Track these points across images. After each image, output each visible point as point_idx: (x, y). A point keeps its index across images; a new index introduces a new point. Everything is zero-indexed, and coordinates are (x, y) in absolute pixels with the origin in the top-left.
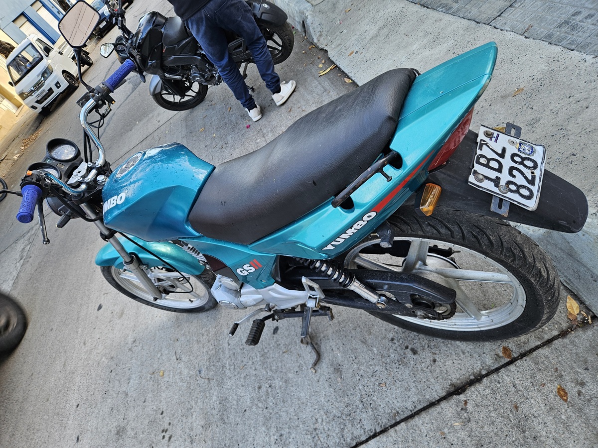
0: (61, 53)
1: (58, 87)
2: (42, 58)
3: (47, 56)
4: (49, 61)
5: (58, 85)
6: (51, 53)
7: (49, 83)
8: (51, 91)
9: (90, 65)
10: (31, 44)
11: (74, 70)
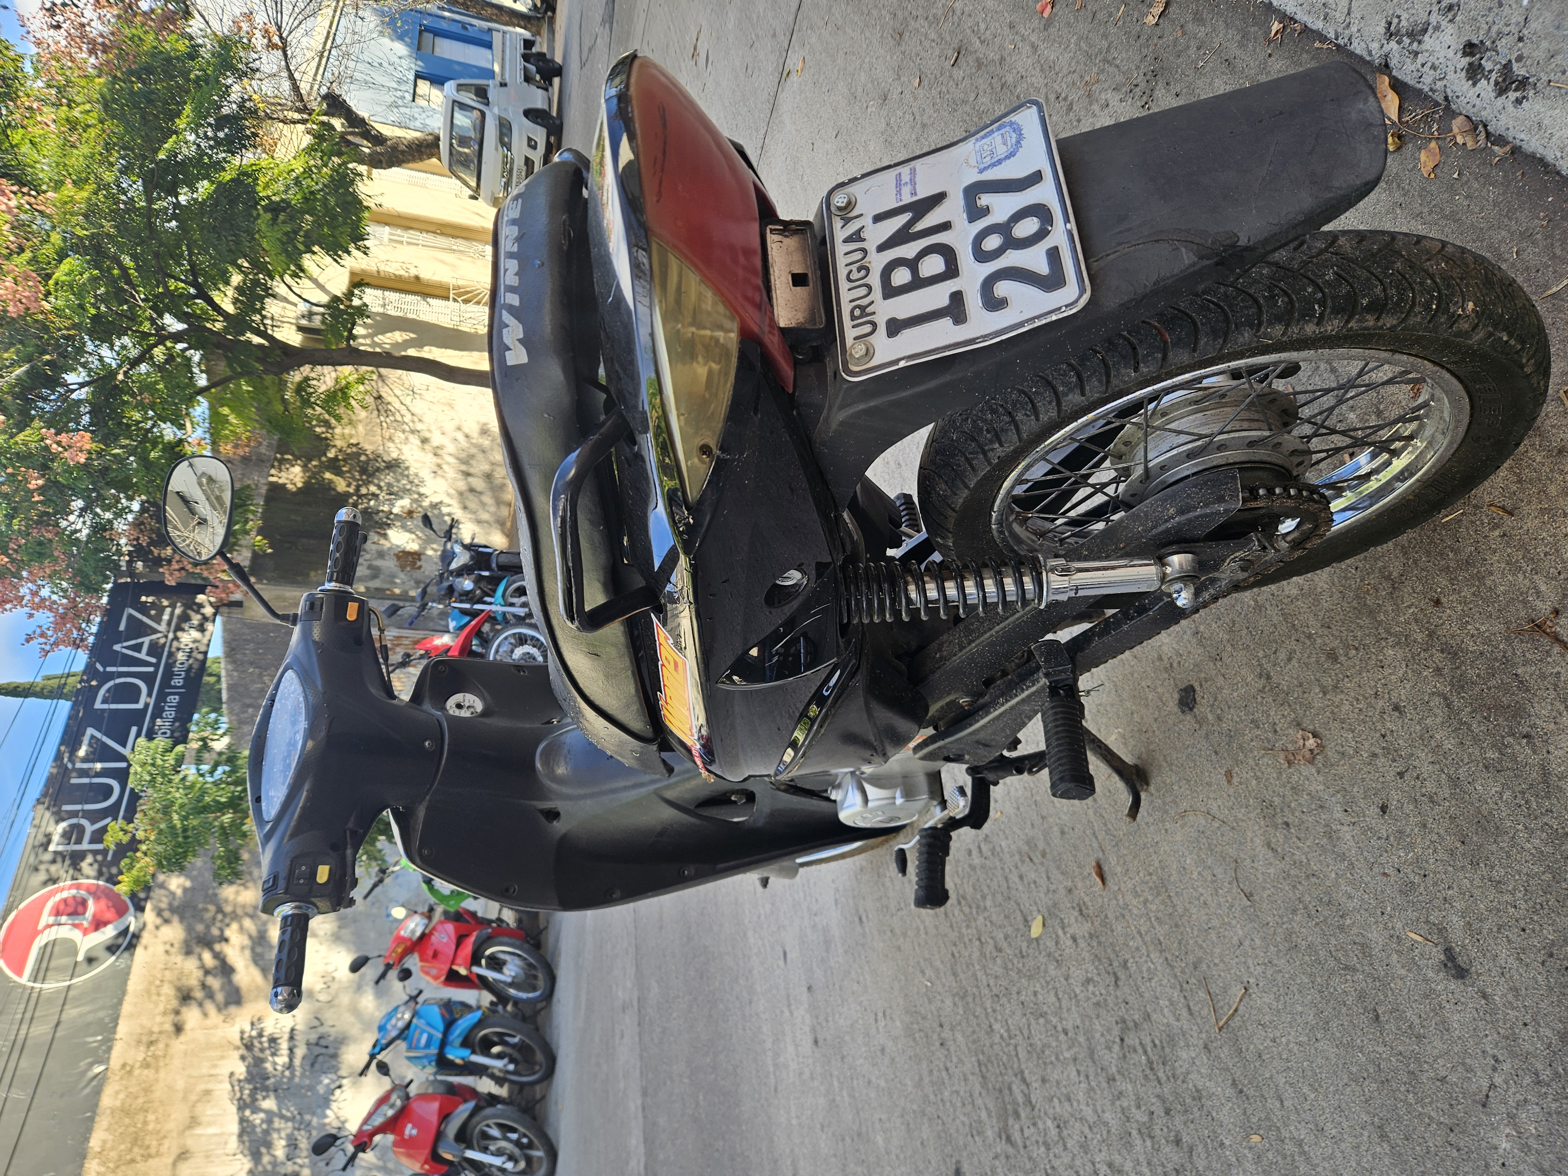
0: (503, 85)
1: (534, 147)
2: (483, 114)
3: (487, 104)
4: (496, 110)
5: (532, 144)
6: (490, 95)
7: (519, 150)
8: (529, 162)
9: (558, 71)
10: (454, 101)
11: (538, 99)
